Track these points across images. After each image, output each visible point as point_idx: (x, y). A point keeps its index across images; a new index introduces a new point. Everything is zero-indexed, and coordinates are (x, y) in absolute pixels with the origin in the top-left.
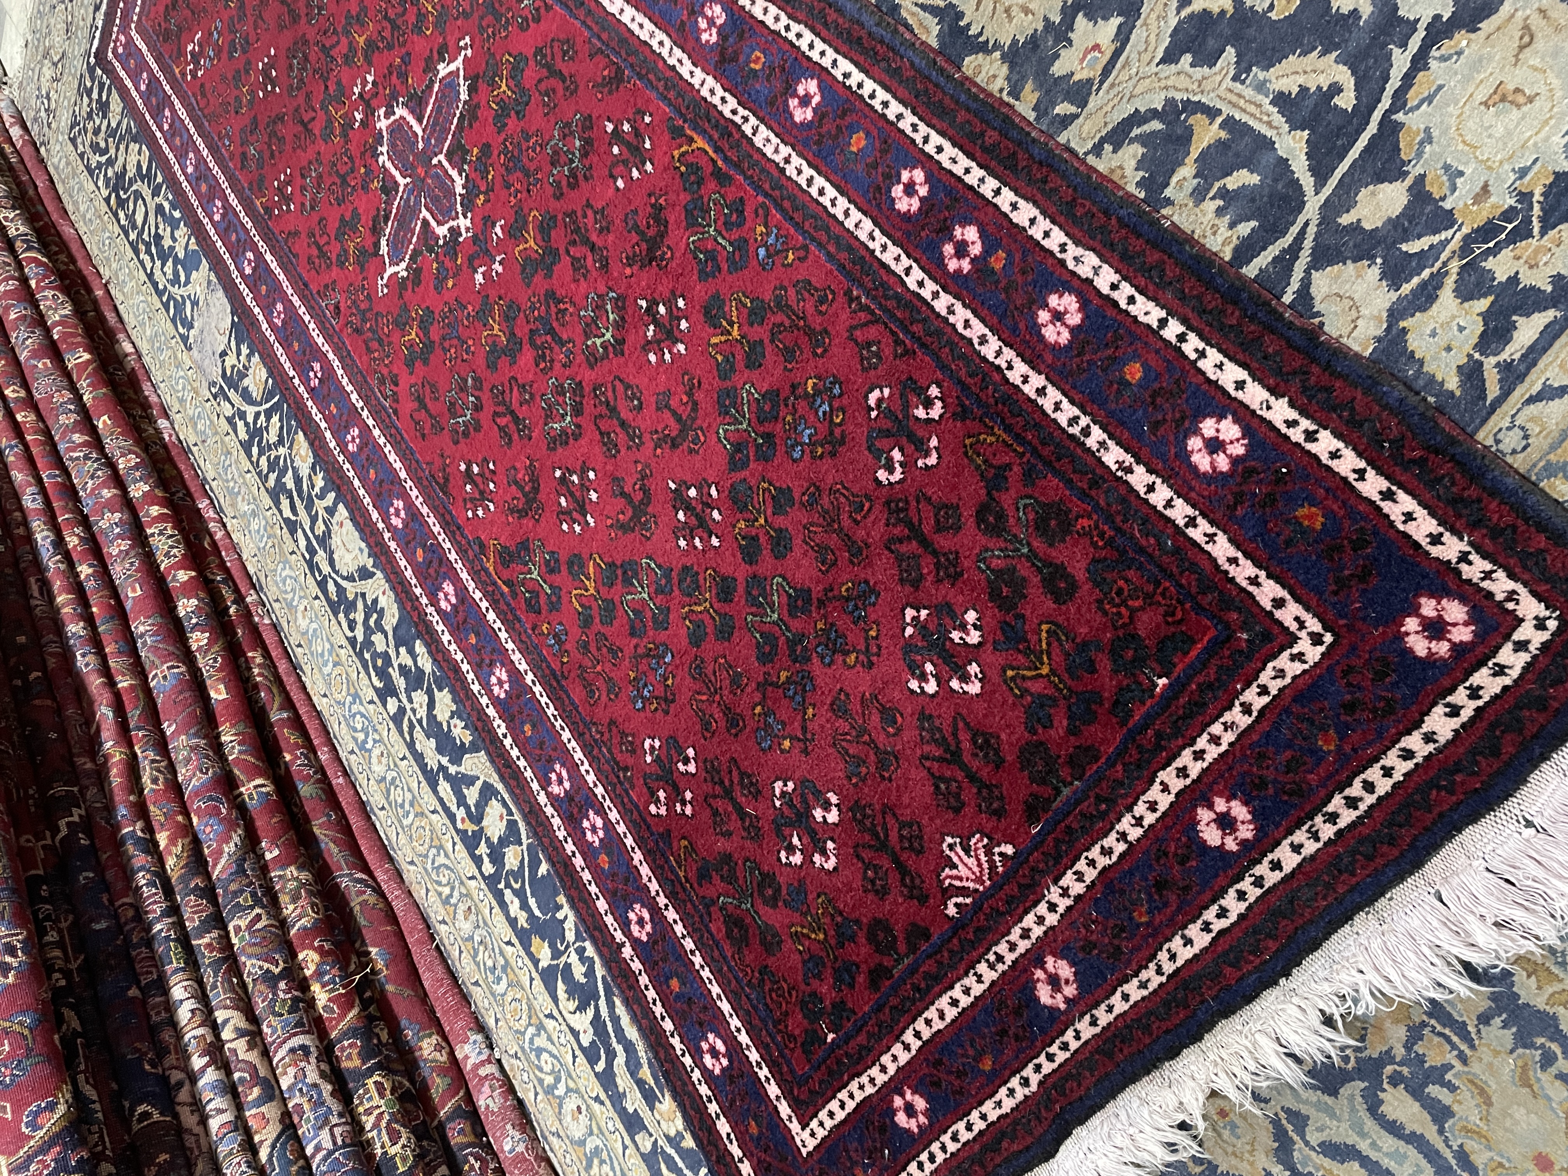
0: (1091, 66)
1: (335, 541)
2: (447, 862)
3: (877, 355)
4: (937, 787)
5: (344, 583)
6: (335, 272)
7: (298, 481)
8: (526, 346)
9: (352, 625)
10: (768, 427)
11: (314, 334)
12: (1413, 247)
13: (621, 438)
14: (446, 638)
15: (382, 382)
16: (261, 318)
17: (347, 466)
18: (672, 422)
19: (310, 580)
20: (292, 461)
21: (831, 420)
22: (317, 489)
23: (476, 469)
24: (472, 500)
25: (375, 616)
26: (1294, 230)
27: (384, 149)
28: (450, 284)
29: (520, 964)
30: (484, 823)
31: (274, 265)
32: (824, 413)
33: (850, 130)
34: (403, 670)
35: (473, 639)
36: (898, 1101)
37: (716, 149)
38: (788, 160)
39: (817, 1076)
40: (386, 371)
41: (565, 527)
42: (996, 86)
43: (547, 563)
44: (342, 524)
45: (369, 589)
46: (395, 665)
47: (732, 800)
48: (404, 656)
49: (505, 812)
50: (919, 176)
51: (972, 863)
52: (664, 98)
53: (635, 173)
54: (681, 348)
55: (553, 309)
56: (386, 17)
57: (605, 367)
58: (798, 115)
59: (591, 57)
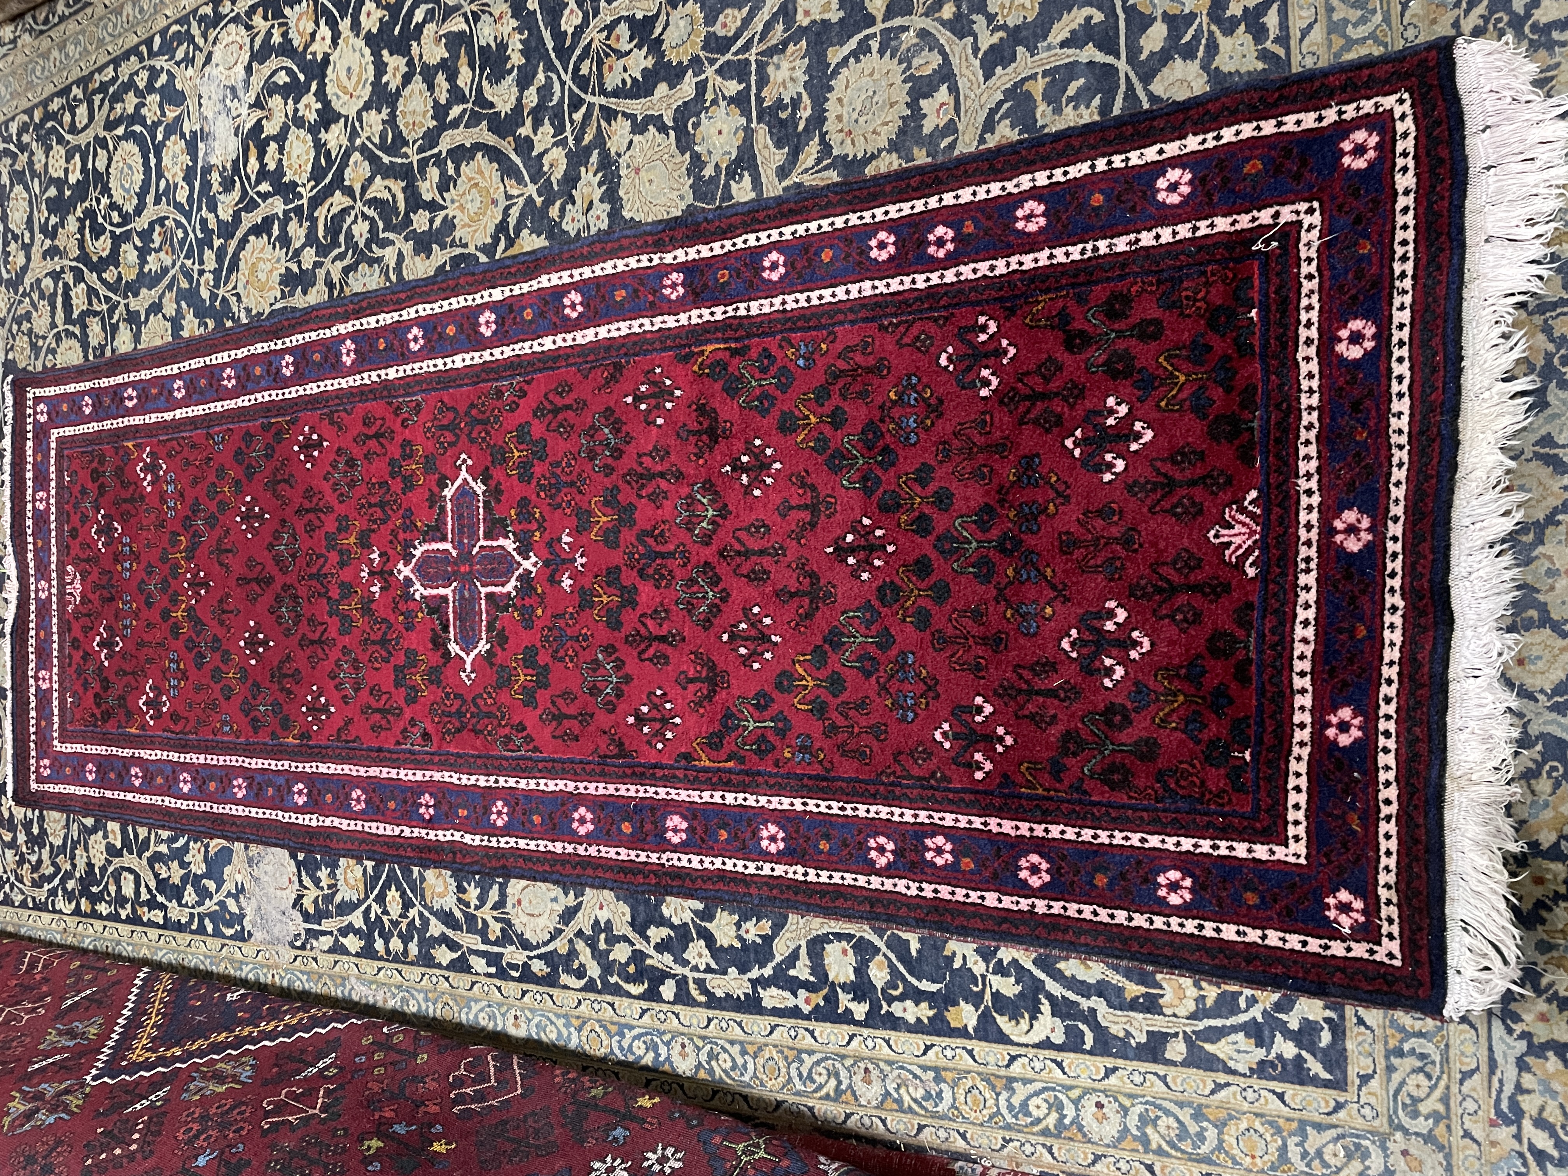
0: (946, 112)
1: (520, 922)
2: (815, 1058)
4: (1175, 514)
5: (551, 947)
6: (409, 711)
8: (641, 586)
10: (880, 445)
11: (410, 777)
12: (1187, 38)
13: (765, 562)
14: (696, 862)
15: (507, 742)
16: (336, 822)
17: (503, 841)
18: (801, 514)
19: (508, 986)
20: (431, 909)
21: (924, 400)
22: (474, 902)
23: (645, 709)
24: (655, 734)
25: (603, 936)
26: (1123, 81)
27: (418, 586)
28: (539, 612)
29: (949, 1053)
30: (831, 978)
31: (333, 769)
32: (916, 400)
33: (817, 254)
34: (662, 947)
35: (724, 835)
36: (1331, 732)
37: (725, 341)
38: (784, 303)
39: (1263, 794)
40: (507, 730)
41: (756, 666)
42: (895, 166)
43: (757, 706)
44: (519, 902)
45: (583, 921)
46: (651, 951)
47: (1038, 693)
48: (656, 933)
49: (844, 943)
50: (882, 235)
51: (1238, 529)
52: (664, 349)
53: (669, 405)
54: (777, 466)
55: (650, 541)
56: (371, 505)
57: (721, 533)
58: (775, 277)
59: (586, 377)
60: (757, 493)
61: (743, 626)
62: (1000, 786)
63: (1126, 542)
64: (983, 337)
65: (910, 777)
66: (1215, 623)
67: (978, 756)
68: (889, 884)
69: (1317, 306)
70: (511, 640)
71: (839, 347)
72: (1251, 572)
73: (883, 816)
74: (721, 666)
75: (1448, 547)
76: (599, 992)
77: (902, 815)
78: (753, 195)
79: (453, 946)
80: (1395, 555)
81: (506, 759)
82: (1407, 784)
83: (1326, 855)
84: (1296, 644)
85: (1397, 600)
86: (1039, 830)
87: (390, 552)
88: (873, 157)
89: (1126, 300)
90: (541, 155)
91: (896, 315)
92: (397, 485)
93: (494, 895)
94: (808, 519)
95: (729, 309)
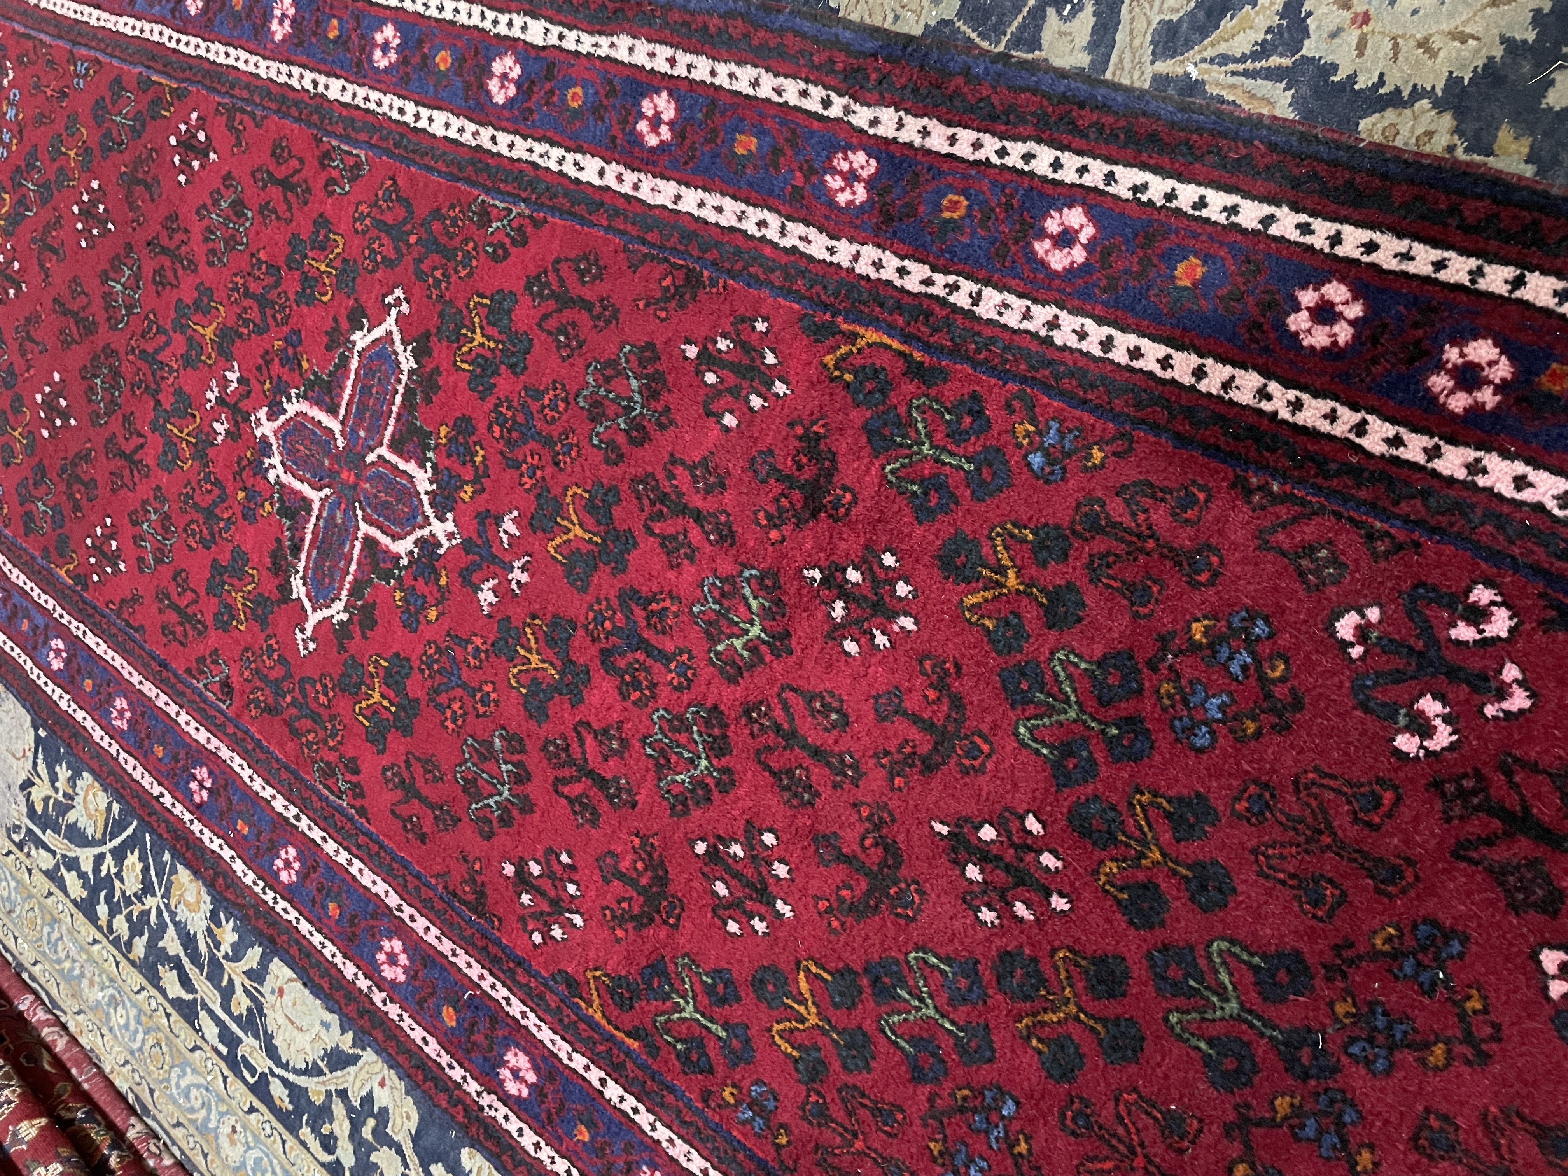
1: (274, 1019)
3: (1334, 561)
5: (302, 1081)
6: (213, 639)
7: (188, 941)
8: (598, 676)
9: (329, 1143)
10: (1126, 707)
11: (191, 730)
13: (817, 774)
14: (528, 1140)
15: (328, 773)
16: (89, 724)
17: (282, 904)
18: (915, 734)
19: (236, 1087)
20: (173, 915)
21: (1262, 678)
22: (226, 948)
23: (535, 869)
24: (538, 915)
25: (371, 1122)
27: (276, 460)
28: (432, 614)
31: (101, 649)
32: (1245, 668)
33: (1169, 258)
37: (906, 338)
38: (1054, 324)
40: (332, 757)
41: (733, 927)
42: (1438, 145)
43: (710, 990)
44: (281, 992)
45: (352, 1083)
50: (1336, 292)
52: (786, 292)
53: (756, 402)
54: (907, 623)
55: (639, 613)
56: (246, 294)
57: (760, 677)
58: (1058, 261)
59: (634, 268)
60: (851, 647)
61: (736, 849)
64: (1464, 632)
70: (379, 629)
71: (1128, 473)
74: (676, 887)
78: (1084, 61)
79: (186, 982)
81: (322, 798)
87: (254, 384)
88: (1395, 100)
91: (1285, 478)
92: (292, 285)
93: (253, 956)
94: (925, 749)
95: (940, 279)
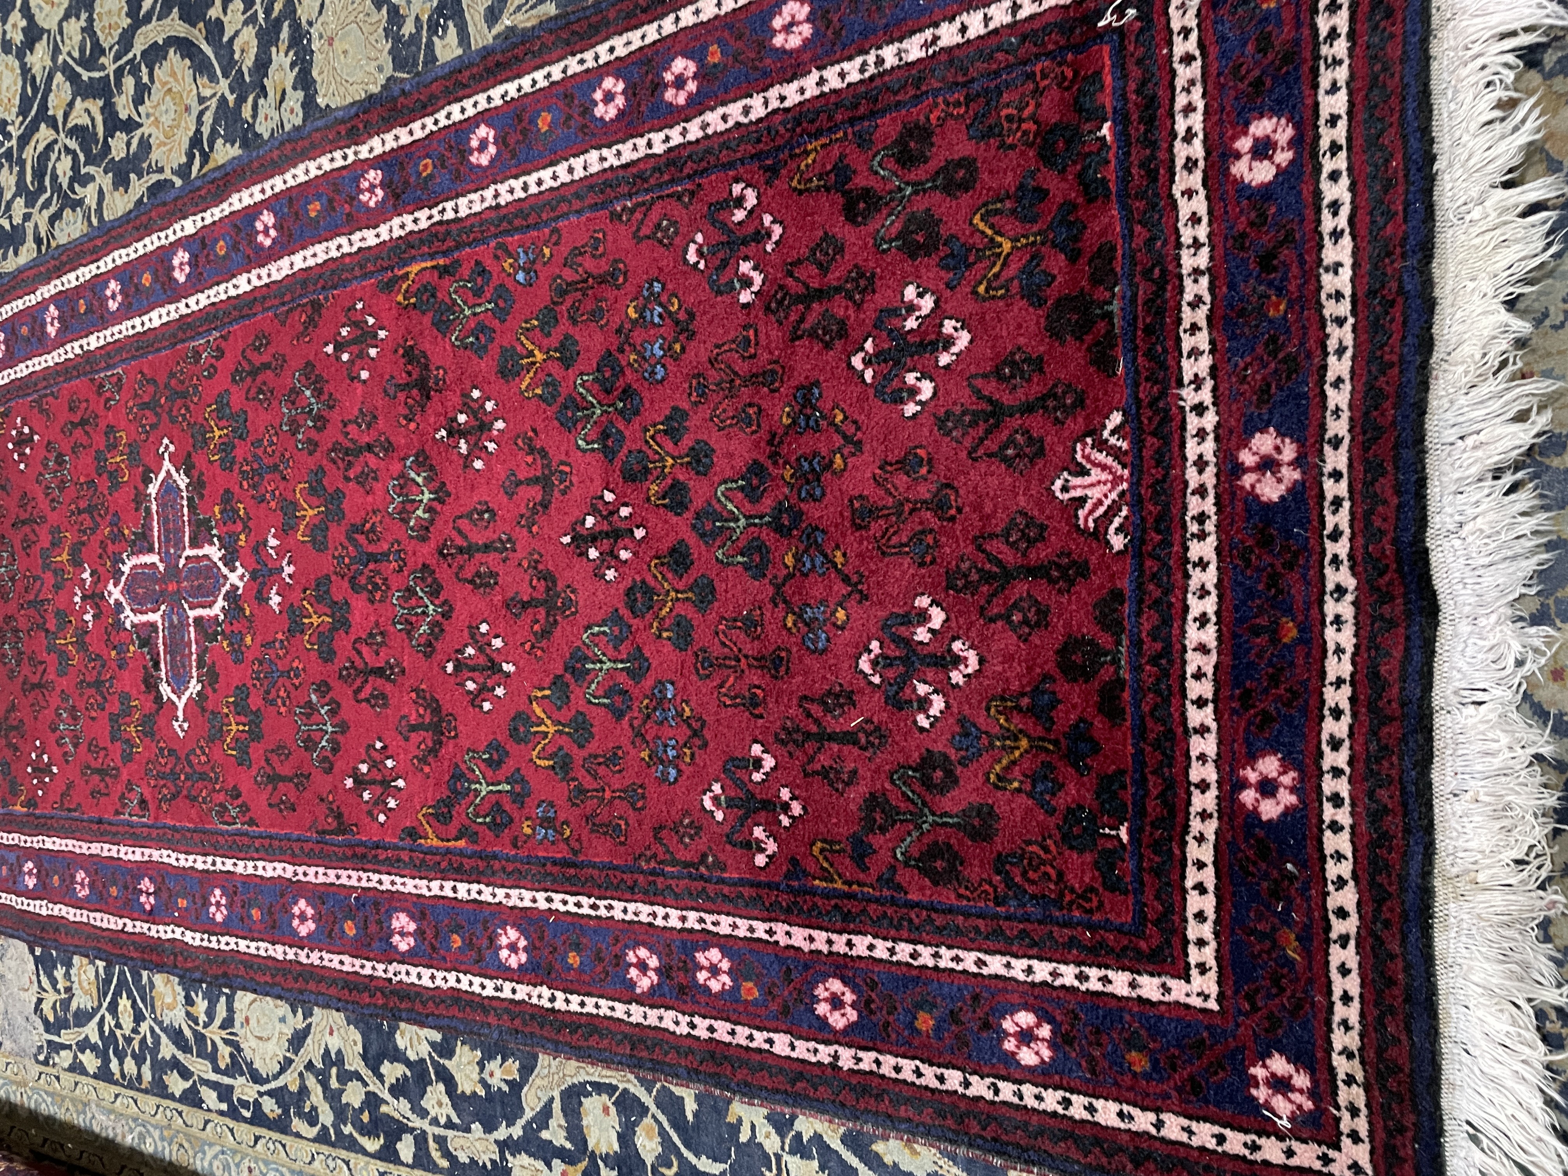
1: (249, 1047)
3: (671, 224)
5: (281, 1081)
6: (125, 772)
7: (177, 1036)
8: (354, 600)
9: (312, 1119)
10: (620, 385)
11: (130, 857)
13: (492, 561)
14: (425, 978)
15: (222, 811)
16: (64, 911)
17: (223, 941)
18: (531, 491)
20: (161, 1024)
21: (670, 313)
22: (202, 1018)
23: (364, 768)
24: (377, 801)
25: (334, 1071)
27: (127, 611)
30: (591, 1145)
31: (57, 844)
32: (660, 316)
33: (533, 121)
34: (397, 1090)
35: (457, 941)
36: (1248, 796)
37: (432, 256)
38: (496, 195)
39: (1149, 895)
40: (221, 797)
41: (487, 706)
43: (489, 762)
44: (247, 1020)
45: (312, 1051)
46: (386, 1095)
47: (831, 737)
48: (392, 1071)
49: (605, 1097)
50: (609, 83)
51: (1096, 474)
52: (365, 276)
53: (373, 352)
54: (500, 425)
55: (361, 538)
56: (80, 511)
58: (484, 160)
59: (283, 324)
60: (478, 464)
61: (470, 651)
62: (788, 876)
63: (939, 506)
64: (739, 215)
65: (674, 863)
66: (1067, 625)
67: (759, 832)
68: (653, 1017)
69: (1200, 105)
70: (221, 679)
71: (565, 250)
72: (1118, 542)
73: (644, 918)
74: (447, 707)
75: (1422, 482)
76: (333, 1145)
77: (666, 917)
78: (460, 52)
79: (185, 1074)
80: (1337, 502)
81: (222, 834)
82: (1372, 883)
83: (1249, 998)
84: (1190, 655)
85: (1343, 577)
86: (840, 944)
87: (100, 569)
89: (923, 133)
90: (232, 40)
92: (103, 484)
93: (222, 1010)
94: (539, 498)
95: (435, 211)
